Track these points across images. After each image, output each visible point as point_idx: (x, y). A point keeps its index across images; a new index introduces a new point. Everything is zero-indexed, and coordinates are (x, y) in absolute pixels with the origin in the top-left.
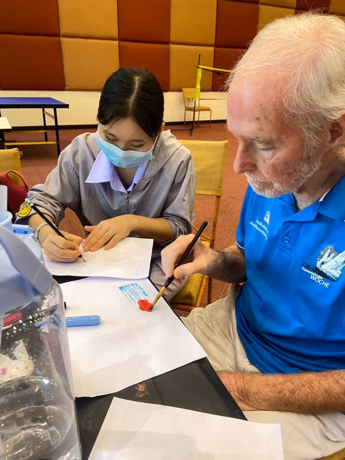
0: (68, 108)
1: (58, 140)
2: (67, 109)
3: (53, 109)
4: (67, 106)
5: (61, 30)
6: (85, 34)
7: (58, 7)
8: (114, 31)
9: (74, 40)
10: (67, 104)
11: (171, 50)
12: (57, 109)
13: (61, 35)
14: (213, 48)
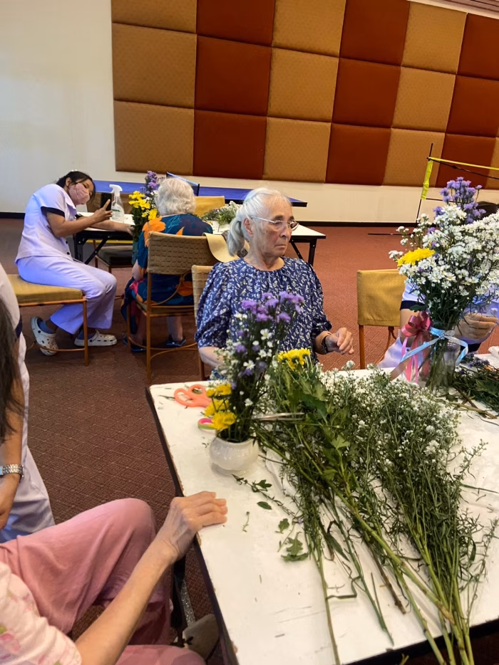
0: (306, 206)
4: (304, 205)
5: (269, 108)
7: (270, 81)
8: (328, 111)
9: (282, 121)
10: (304, 202)
11: (392, 135)
13: (269, 114)
14: (444, 134)
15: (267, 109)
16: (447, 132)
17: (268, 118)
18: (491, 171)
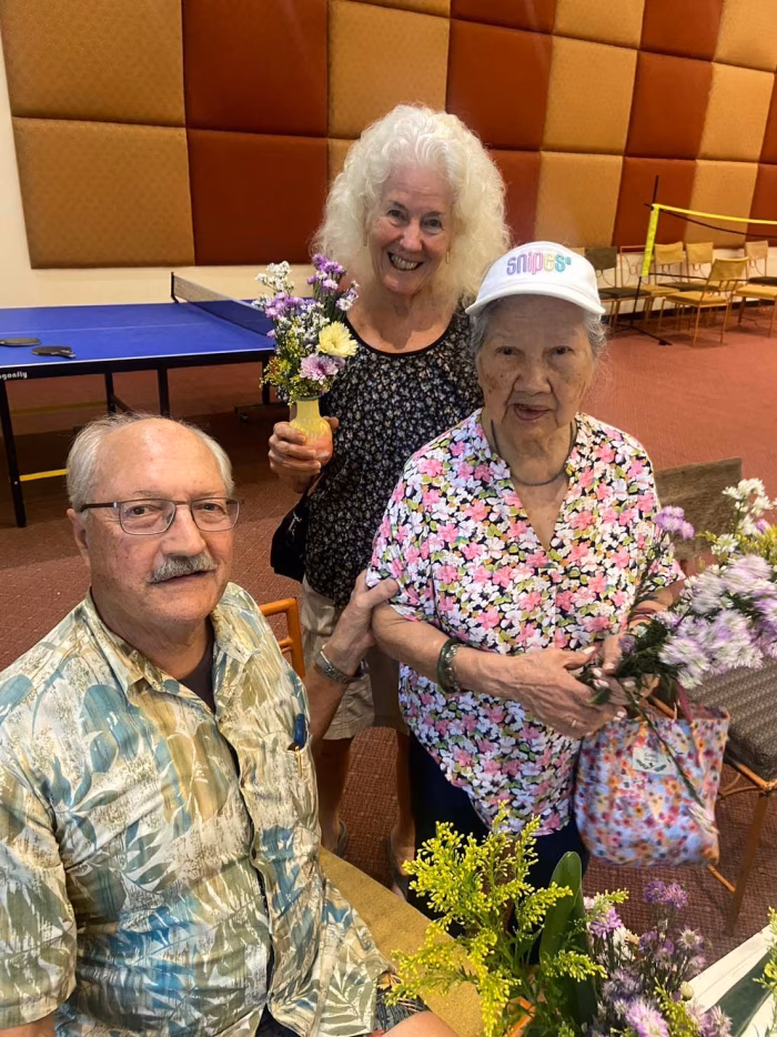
11: (543, 165)
14: (620, 158)
15: (328, 124)
16: (627, 153)
17: (330, 141)
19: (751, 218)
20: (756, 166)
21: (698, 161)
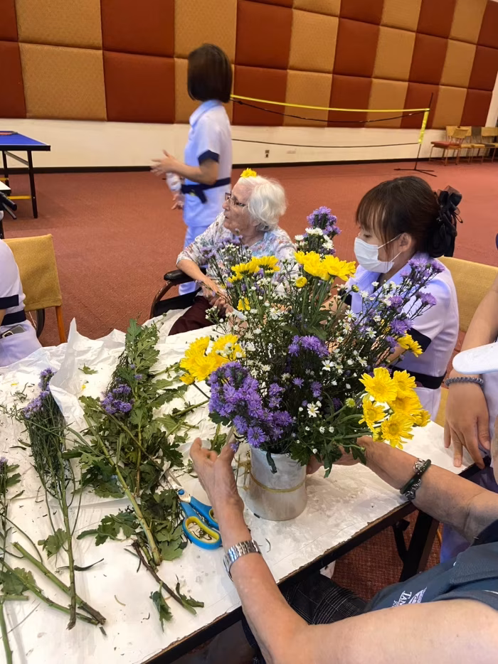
0: (49, 150)
1: (33, 193)
2: (48, 152)
3: (26, 152)
4: (47, 148)
6: (55, 40)
8: (98, 40)
9: (39, 47)
10: (48, 145)
11: (177, 65)
12: (32, 152)
13: (20, 39)
15: (18, 33)
17: (20, 44)
18: (286, 108)
19: (330, 107)
20: (330, 76)
21: (288, 71)
